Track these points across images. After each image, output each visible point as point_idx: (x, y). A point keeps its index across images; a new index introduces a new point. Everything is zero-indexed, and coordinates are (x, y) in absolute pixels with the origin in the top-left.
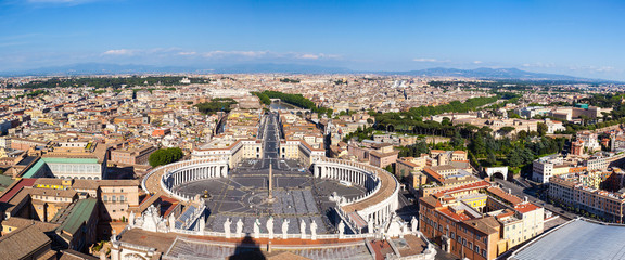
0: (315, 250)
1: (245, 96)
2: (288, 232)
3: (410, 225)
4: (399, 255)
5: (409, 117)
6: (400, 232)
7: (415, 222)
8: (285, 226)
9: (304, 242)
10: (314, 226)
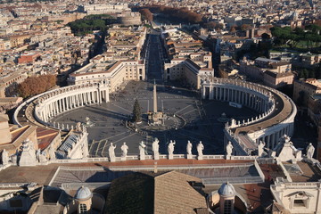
0: (201, 170)
1: (124, 11)
2: (174, 153)
3: (304, 152)
4: (289, 179)
5: (314, 30)
6: (292, 157)
7: (311, 149)
8: (171, 146)
9: (190, 162)
10: (200, 147)
